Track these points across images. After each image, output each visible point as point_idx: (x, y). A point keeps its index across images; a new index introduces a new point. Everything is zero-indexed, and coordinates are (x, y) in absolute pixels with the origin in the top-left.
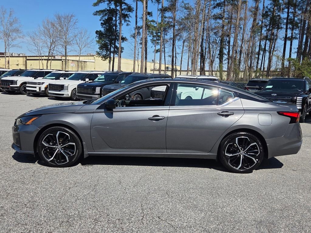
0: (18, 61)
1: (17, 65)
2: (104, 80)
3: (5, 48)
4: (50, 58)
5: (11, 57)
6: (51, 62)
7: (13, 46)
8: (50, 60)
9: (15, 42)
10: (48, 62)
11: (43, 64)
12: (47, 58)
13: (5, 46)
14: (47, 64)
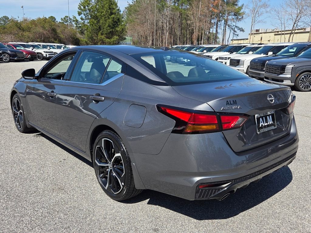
0: (270, 37)
1: (269, 41)
2: (293, 54)
3: (251, 25)
4: (293, 32)
5: (264, 33)
6: (293, 35)
7: (259, 22)
8: (293, 33)
9: (261, 18)
10: (290, 36)
11: (285, 38)
12: (290, 32)
13: (252, 23)
14: (289, 38)
